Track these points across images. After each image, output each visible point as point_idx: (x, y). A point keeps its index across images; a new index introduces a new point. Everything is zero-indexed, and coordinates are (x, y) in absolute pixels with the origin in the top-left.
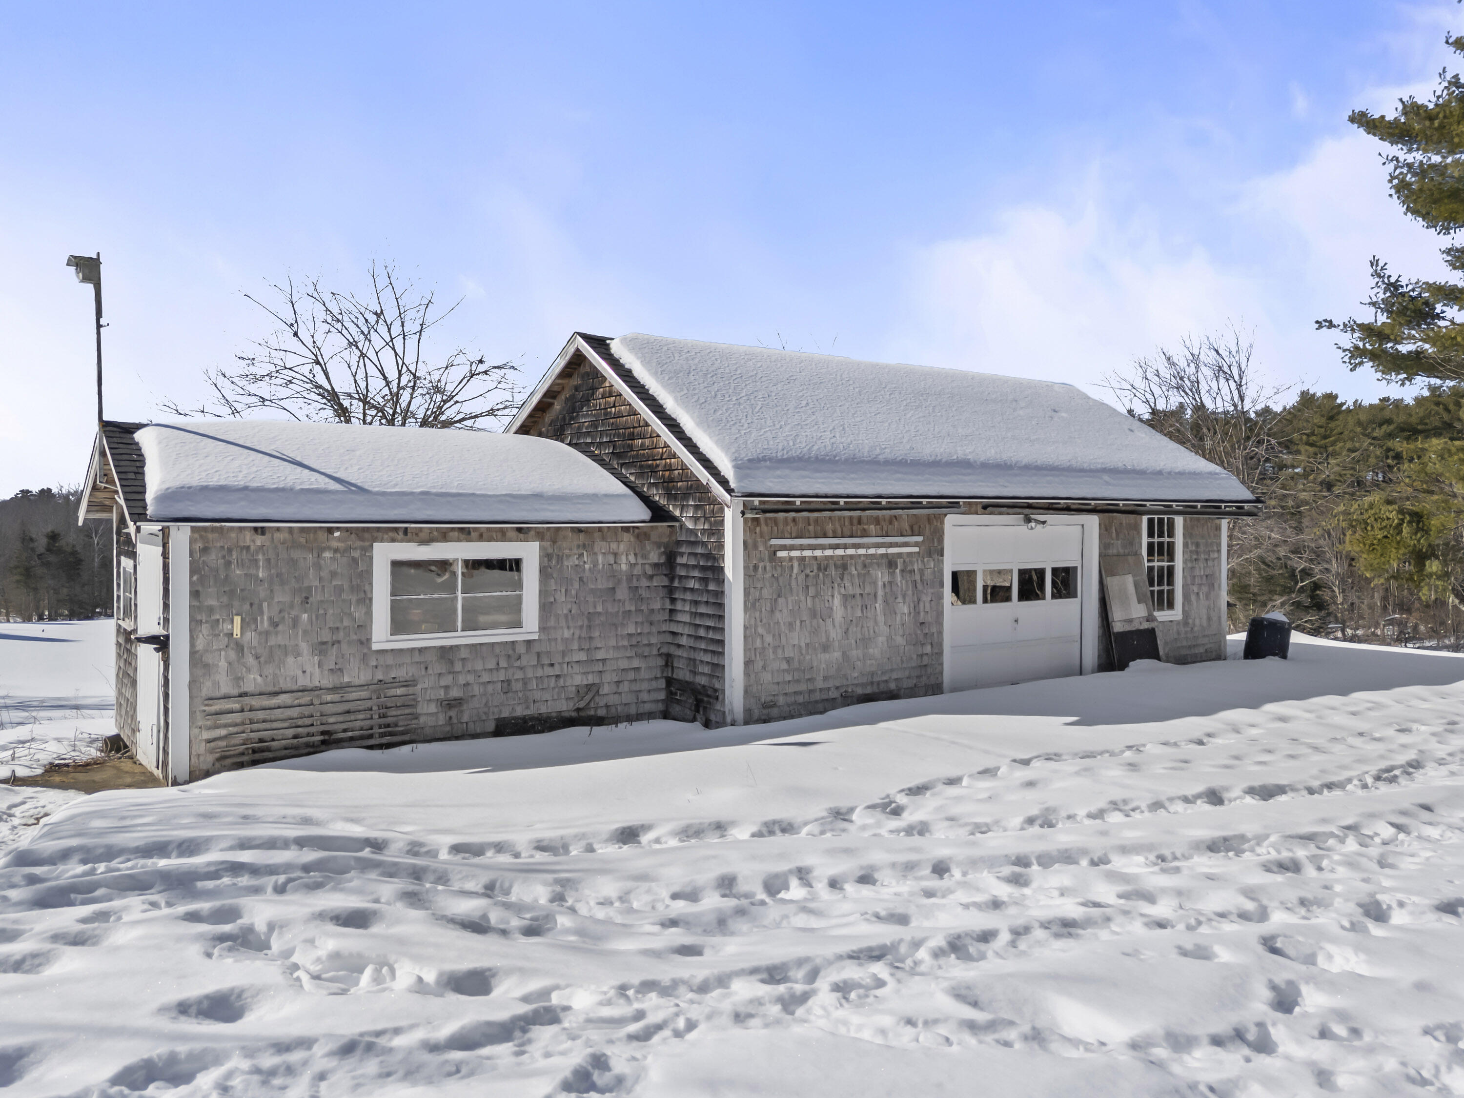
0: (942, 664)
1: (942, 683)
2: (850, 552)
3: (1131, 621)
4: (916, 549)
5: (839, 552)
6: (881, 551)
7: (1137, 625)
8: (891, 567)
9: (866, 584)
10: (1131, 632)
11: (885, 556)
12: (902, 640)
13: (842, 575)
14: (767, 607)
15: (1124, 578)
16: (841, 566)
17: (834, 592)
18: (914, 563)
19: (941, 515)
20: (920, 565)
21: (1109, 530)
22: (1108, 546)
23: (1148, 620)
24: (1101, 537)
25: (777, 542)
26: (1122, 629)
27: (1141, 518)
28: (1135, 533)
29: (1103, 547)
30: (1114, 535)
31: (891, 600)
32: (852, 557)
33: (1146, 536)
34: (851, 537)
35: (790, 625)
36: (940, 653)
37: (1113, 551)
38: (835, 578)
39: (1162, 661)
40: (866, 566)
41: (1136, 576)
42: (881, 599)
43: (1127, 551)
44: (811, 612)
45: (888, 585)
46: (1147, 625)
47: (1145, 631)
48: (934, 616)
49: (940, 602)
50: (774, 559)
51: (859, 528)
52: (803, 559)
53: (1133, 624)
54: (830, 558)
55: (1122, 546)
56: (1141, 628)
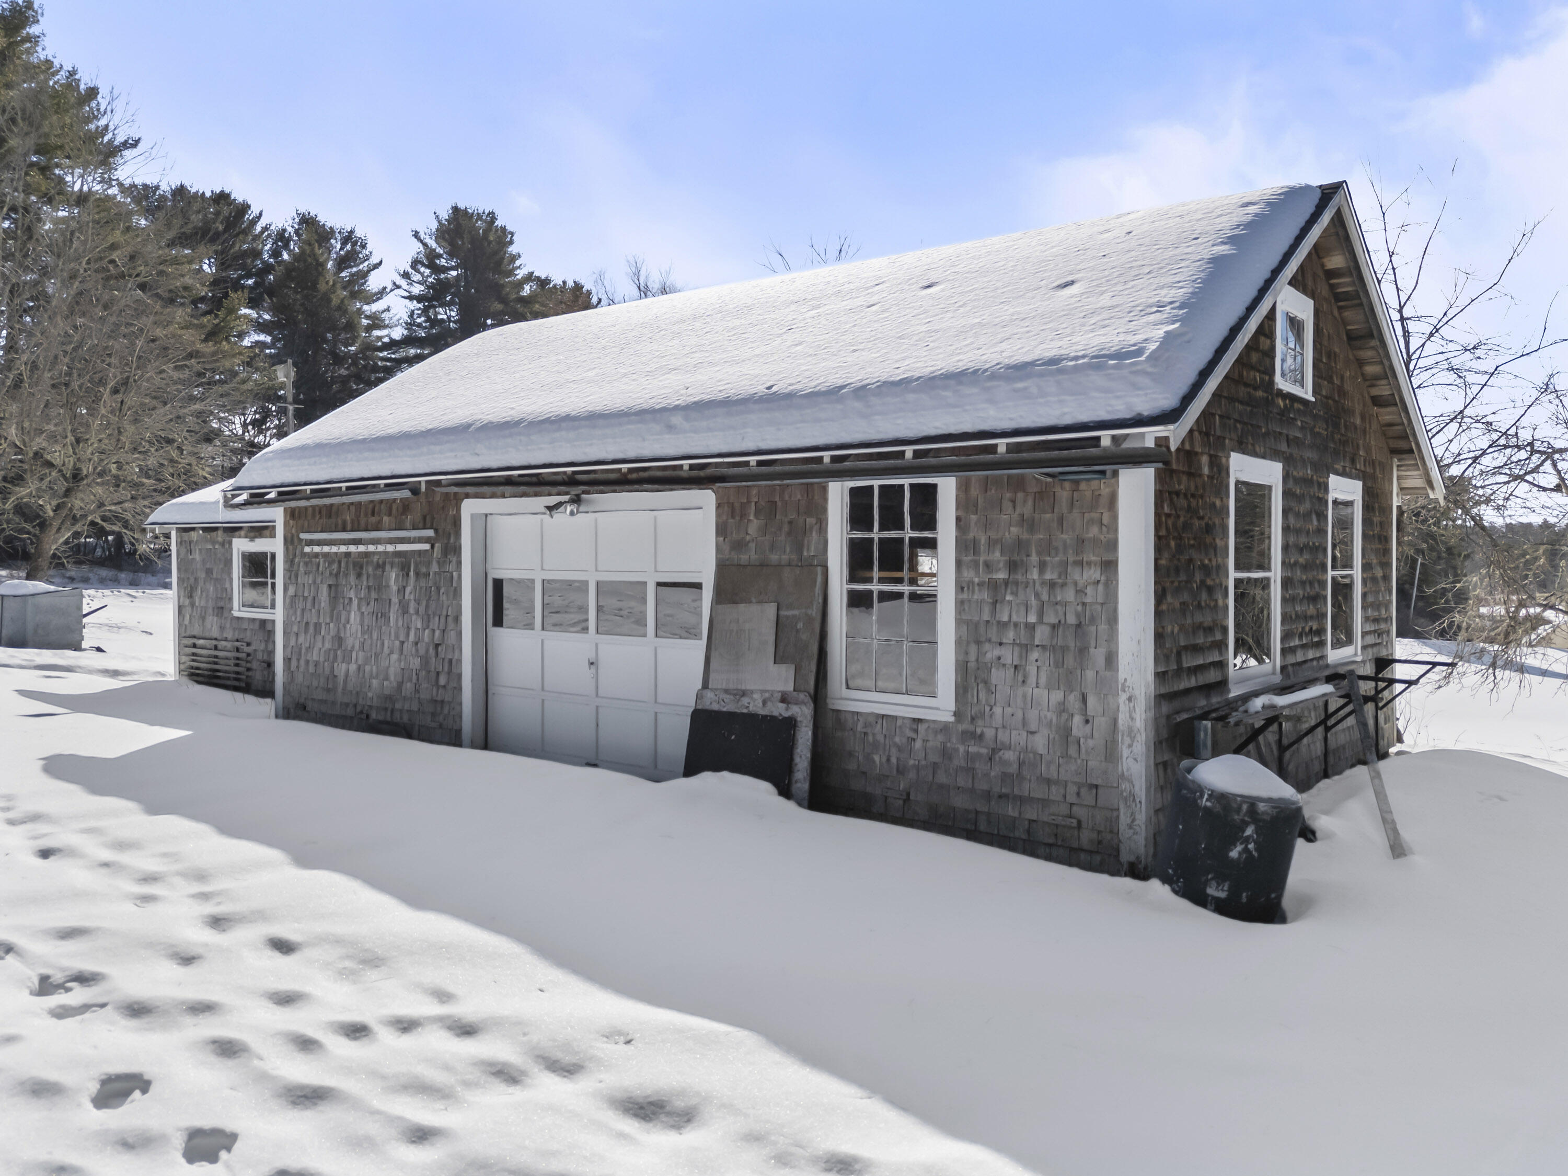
0: (461, 704)
1: (461, 730)
2: (362, 548)
3: (744, 693)
4: (426, 547)
5: (352, 549)
6: (390, 548)
7: (754, 705)
8: (404, 569)
9: (380, 587)
10: (731, 715)
11: (398, 554)
12: (415, 663)
13: (359, 576)
14: (300, 605)
15: (754, 608)
16: (358, 564)
17: (352, 594)
18: (429, 564)
19: (457, 500)
20: (435, 567)
21: (743, 515)
22: (740, 545)
23: (784, 699)
24: (721, 530)
25: (303, 536)
26: (715, 707)
27: (824, 490)
28: (811, 521)
29: (726, 548)
30: (754, 525)
31: (404, 610)
32: (367, 554)
33: (846, 527)
34: (366, 530)
35: (317, 626)
36: (459, 689)
37: (750, 556)
38: (352, 579)
39: (785, 791)
40: (381, 566)
41: (790, 607)
42: (395, 607)
43: (785, 558)
44: (334, 614)
45: (402, 590)
46: (779, 710)
47: (770, 720)
48: (451, 637)
49: (457, 619)
50: (304, 555)
51: (373, 520)
52: (326, 555)
53: (745, 701)
54: (348, 554)
55: (772, 547)
56: (762, 712)
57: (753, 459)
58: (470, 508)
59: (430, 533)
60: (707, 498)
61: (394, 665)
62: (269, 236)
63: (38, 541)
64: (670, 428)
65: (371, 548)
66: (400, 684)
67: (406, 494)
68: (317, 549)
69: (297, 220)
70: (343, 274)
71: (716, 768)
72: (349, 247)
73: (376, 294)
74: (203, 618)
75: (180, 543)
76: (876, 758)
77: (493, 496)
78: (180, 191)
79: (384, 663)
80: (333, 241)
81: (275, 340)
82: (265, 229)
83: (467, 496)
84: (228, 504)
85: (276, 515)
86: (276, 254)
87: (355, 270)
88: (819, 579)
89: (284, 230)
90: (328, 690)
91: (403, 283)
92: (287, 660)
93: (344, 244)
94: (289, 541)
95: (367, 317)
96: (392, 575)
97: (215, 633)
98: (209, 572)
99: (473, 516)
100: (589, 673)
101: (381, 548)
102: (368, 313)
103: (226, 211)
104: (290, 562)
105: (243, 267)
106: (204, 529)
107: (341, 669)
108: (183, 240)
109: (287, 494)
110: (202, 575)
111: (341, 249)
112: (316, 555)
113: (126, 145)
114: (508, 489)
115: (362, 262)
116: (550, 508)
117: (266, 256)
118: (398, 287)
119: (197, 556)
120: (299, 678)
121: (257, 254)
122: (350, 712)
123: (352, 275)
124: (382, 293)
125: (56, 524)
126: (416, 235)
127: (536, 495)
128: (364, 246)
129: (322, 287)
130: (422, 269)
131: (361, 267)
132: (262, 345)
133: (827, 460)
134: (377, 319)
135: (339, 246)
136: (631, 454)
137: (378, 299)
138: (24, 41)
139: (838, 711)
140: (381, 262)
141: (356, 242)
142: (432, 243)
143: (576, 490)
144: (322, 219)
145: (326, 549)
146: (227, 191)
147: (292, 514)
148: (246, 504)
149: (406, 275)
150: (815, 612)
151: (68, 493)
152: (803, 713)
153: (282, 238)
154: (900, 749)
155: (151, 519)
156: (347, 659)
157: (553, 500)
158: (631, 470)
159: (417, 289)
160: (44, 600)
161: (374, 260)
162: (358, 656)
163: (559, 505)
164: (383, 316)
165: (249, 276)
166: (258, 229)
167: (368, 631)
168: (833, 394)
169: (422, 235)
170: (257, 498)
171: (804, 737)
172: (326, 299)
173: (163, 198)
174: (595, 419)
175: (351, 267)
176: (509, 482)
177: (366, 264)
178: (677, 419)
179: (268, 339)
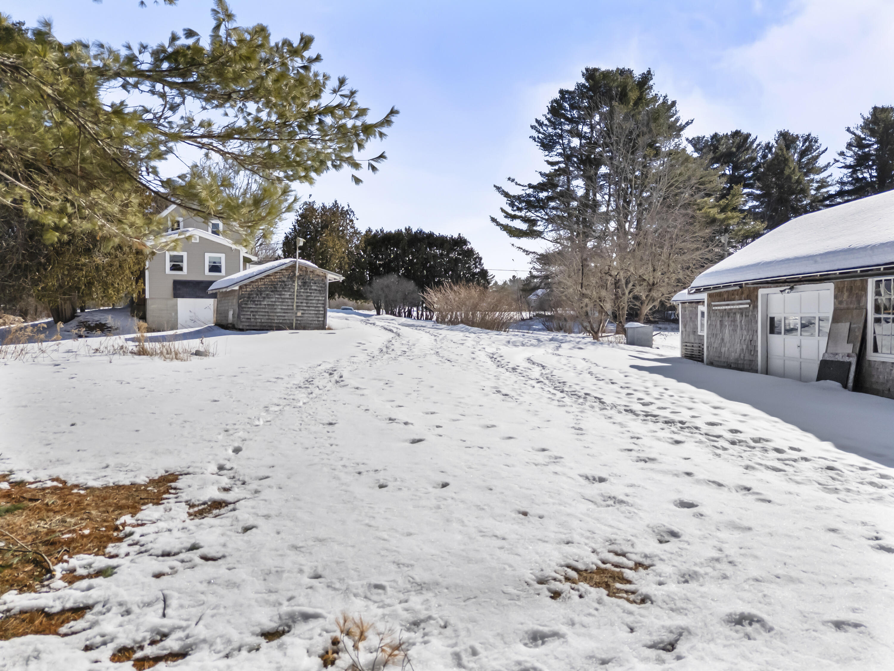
0: (758, 361)
2: (729, 307)
3: (837, 354)
4: (748, 306)
5: (726, 307)
6: (737, 307)
7: (839, 358)
8: (742, 314)
9: (734, 321)
10: (832, 361)
11: (740, 309)
12: (745, 347)
13: (729, 317)
14: (711, 328)
15: (843, 324)
16: (728, 313)
17: (726, 323)
18: (749, 312)
19: (757, 289)
20: (750, 313)
21: (842, 292)
22: (841, 302)
23: (849, 356)
24: (836, 297)
25: (713, 303)
26: (828, 359)
27: (867, 281)
28: (863, 293)
29: (837, 303)
30: (846, 294)
31: (741, 329)
32: (731, 309)
33: (874, 294)
34: (731, 300)
35: (716, 335)
36: (757, 356)
37: (844, 306)
38: (727, 318)
39: (845, 386)
40: (735, 313)
41: (854, 324)
42: (739, 328)
43: (855, 306)
44: (721, 331)
45: (741, 321)
46: (847, 359)
47: (843, 363)
48: (755, 337)
49: (757, 331)
50: (713, 310)
51: (733, 297)
52: (719, 310)
53: (837, 356)
54: (725, 309)
55: (851, 303)
56: (841, 360)
57: (859, 270)
58: (762, 292)
59: (749, 301)
60: (831, 286)
61: (738, 347)
62: (761, 148)
63: (640, 309)
64: (816, 262)
65: (732, 307)
66: (740, 354)
67: (737, 288)
68: (716, 308)
69: (777, 135)
70: (803, 160)
71: (826, 379)
72: (807, 144)
73: (824, 167)
74: (689, 335)
75: (682, 308)
76: (881, 377)
77: (768, 287)
78: (715, 136)
79: (735, 347)
80: (798, 143)
81: (762, 203)
82: (759, 145)
83: (760, 288)
84: (689, 293)
85: (704, 296)
86: (764, 156)
87: (810, 156)
88: (864, 314)
89: (769, 143)
90: (719, 357)
91: (840, 158)
92: (708, 347)
93: (804, 142)
94: (709, 305)
95: (817, 182)
96: (738, 316)
97: (693, 341)
98: (691, 318)
99: (762, 295)
100: (798, 350)
101: (735, 307)
102: (818, 180)
103: (738, 140)
104: (709, 313)
105: (746, 168)
106: (689, 303)
107: (723, 350)
108: (716, 160)
109: (707, 289)
110: (689, 319)
111: (803, 146)
112: (716, 310)
113: (688, 124)
114: (772, 285)
115: (815, 151)
116: (781, 291)
117: (759, 159)
118: (838, 161)
119: (687, 312)
120: (711, 353)
121: (753, 159)
122: (725, 364)
123: (809, 159)
124: (828, 165)
125: (646, 302)
126: (848, 130)
127: (777, 287)
128: (816, 142)
129: (787, 172)
130: (853, 148)
131: (814, 154)
132: (755, 207)
133: (882, 269)
134: (825, 182)
135: (801, 145)
136: (802, 272)
137: (825, 170)
138: (646, 89)
139: (869, 361)
140: (827, 149)
141: (812, 140)
142: (859, 132)
143: (792, 284)
144: (791, 132)
145: (719, 308)
146: (739, 130)
147: (710, 296)
148: (695, 292)
149: (842, 154)
150: (861, 325)
151: (650, 290)
152: (853, 360)
153: (768, 147)
154: (888, 373)
155: (673, 299)
156: (725, 346)
157: (782, 288)
158: (803, 277)
159: (850, 161)
160: (640, 329)
161: (822, 149)
162: (728, 345)
163: (784, 290)
164: (828, 180)
165: (749, 172)
166: (755, 145)
167: (731, 336)
168: (864, 249)
169: (852, 129)
170: (698, 291)
171: (853, 368)
172: (789, 178)
173: (707, 141)
174: (797, 259)
175: (808, 155)
176: (767, 283)
177: (817, 151)
178: (818, 259)
179: (757, 204)
